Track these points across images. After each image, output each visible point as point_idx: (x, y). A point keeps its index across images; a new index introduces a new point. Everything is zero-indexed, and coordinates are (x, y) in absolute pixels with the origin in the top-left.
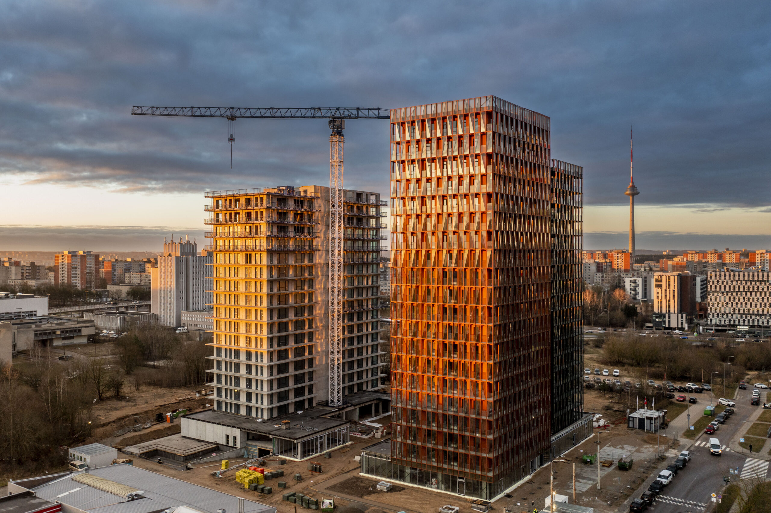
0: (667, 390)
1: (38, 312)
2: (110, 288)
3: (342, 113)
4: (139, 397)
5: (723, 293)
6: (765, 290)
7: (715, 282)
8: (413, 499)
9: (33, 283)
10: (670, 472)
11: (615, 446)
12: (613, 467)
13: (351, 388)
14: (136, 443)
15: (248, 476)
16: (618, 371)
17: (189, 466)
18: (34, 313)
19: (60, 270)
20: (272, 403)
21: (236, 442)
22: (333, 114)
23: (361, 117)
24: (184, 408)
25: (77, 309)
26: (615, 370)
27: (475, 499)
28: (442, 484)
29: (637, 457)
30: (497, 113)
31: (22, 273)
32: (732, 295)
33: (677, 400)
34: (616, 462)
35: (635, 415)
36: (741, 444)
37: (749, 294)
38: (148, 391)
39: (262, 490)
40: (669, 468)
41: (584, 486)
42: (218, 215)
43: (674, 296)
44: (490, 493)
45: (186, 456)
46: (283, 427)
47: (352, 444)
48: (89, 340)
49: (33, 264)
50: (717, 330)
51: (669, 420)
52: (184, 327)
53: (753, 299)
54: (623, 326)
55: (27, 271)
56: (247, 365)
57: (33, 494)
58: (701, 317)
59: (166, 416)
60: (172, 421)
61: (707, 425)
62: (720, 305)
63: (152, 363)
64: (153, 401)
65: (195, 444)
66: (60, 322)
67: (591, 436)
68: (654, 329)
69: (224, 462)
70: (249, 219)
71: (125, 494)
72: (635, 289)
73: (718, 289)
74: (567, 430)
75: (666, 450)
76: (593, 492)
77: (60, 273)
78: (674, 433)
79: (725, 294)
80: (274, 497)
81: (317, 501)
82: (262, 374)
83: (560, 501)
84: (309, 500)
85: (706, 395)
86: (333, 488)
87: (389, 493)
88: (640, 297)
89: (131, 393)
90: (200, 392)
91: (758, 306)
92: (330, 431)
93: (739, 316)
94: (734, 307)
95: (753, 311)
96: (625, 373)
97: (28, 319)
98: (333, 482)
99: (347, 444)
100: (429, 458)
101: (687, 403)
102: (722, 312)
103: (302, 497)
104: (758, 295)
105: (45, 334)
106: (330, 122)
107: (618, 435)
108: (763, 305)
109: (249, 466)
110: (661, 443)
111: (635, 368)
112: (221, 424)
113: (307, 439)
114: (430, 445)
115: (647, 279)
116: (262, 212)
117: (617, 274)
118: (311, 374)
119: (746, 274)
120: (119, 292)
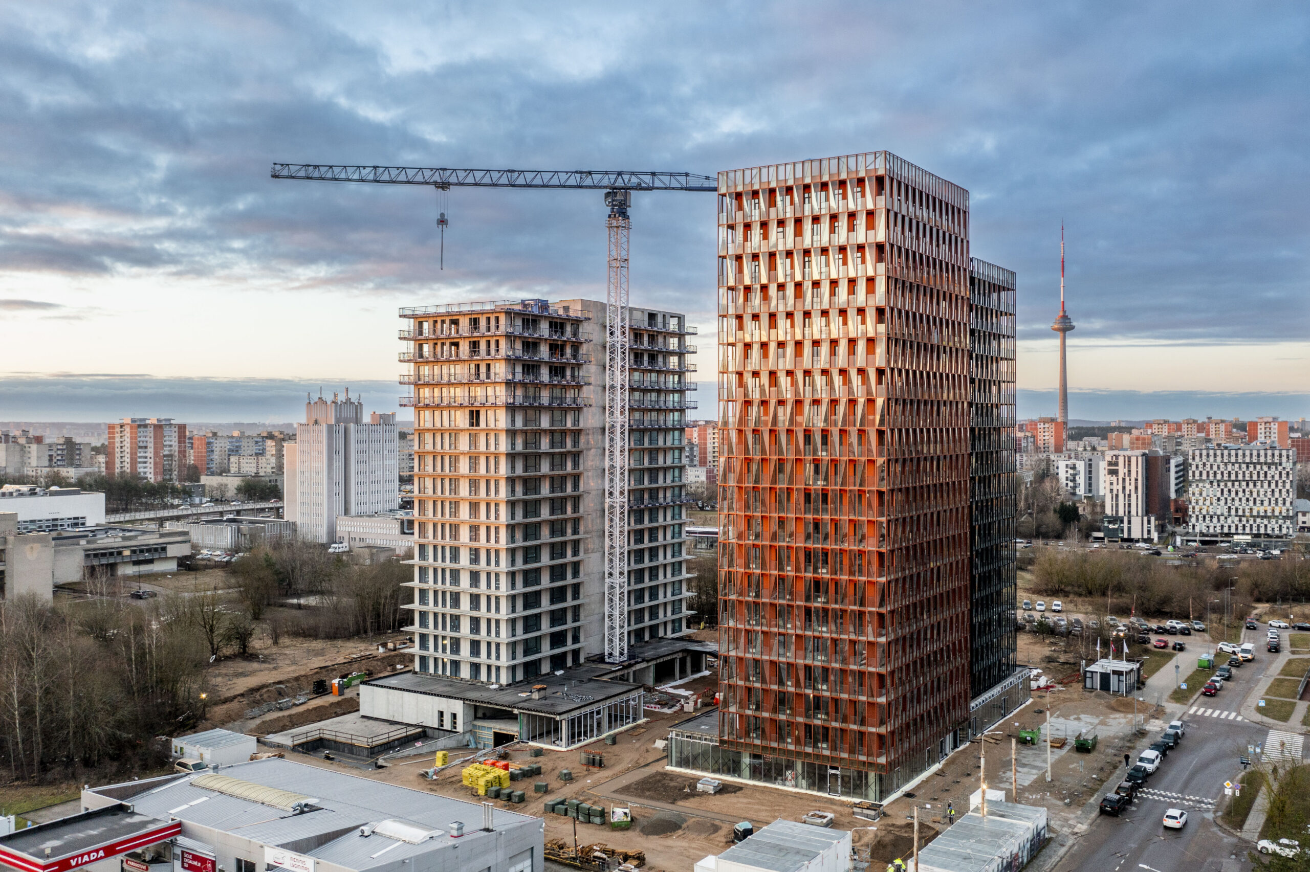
0: (1140, 632)
1: (87, 519)
2: (205, 480)
3: (626, 181)
4: (280, 654)
5: (1211, 482)
6: (1277, 477)
7: (1200, 466)
8: (758, 804)
9: (71, 473)
10: (1157, 753)
11: (1066, 716)
12: (1067, 748)
13: (639, 633)
14: (283, 728)
15: (483, 776)
16: (1059, 603)
17: (381, 762)
18: (80, 521)
19: (117, 450)
20: (514, 658)
21: (455, 723)
22: (612, 181)
23: (657, 188)
24: (360, 671)
25: (152, 515)
26: (1056, 602)
27: (857, 800)
28: (803, 778)
29: (1103, 733)
30: (892, 180)
31: (51, 456)
32: (1226, 485)
33: (1155, 647)
34: (1072, 741)
35: (1092, 668)
36: (1259, 710)
37: (1251, 485)
38: (295, 646)
39: (509, 797)
40: (1155, 747)
41: (1027, 777)
42: (421, 346)
43: (1136, 488)
44: (881, 792)
45: (371, 748)
46: (536, 696)
47: (647, 723)
48: (179, 565)
49: (69, 442)
50: (1203, 543)
51: (1145, 676)
52: (341, 543)
53: (1258, 492)
54: (1059, 536)
55: (59, 452)
56: (471, 595)
57: (128, 807)
58: (1177, 522)
59: (332, 686)
60: (341, 694)
61: (1205, 682)
62: (1208, 503)
63: (295, 601)
64: (306, 662)
65: (385, 728)
66: (128, 534)
67: (1028, 703)
68: (1106, 539)
69: (440, 754)
70: (475, 352)
71: (289, 804)
72: (1074, 478)
73: (1204, 477)
74: (992, 693)
75: (1146, 721)
76: (1040, 785)
77: (118, 455)
78: (1156, 694)
79: (1215, 484)
80: (529, 807)
81: (603, 809)
82: (498, 610)
83: (994, 799)
84: (589, 809)
85: (1198, 638)
86: (626, 790)
87: (718, 796)
88: (1081, 491)
89: (266, 649)
90: (384, 645)
91: (1266, 503)
92: (612, 702)
93: (1237, 519)
94: (1229, 505)
95: (1258, 512)
96: (1071, 607)
97: (71, 531)
98: (625, 781)
99: (639, 722)
100: (781, 738)
101: (1169, 650)
102: (1211, 513)
103: (578, 805)
104: (1266, 485)
105: (104, 555)
106: (607, 195)
107: (1071, 700)
108: (1273, 502)
109: (481, 759)
110: (1140, 711)
111: (1086, 599)
112: (429, 694)
113: (576, 714)
114: (783, 717)
115: (1092, 463)
116: (497, 341)
117: (1045, 455)
118: (576, 609)
119: (1248, 453)
120: (222, 488)
